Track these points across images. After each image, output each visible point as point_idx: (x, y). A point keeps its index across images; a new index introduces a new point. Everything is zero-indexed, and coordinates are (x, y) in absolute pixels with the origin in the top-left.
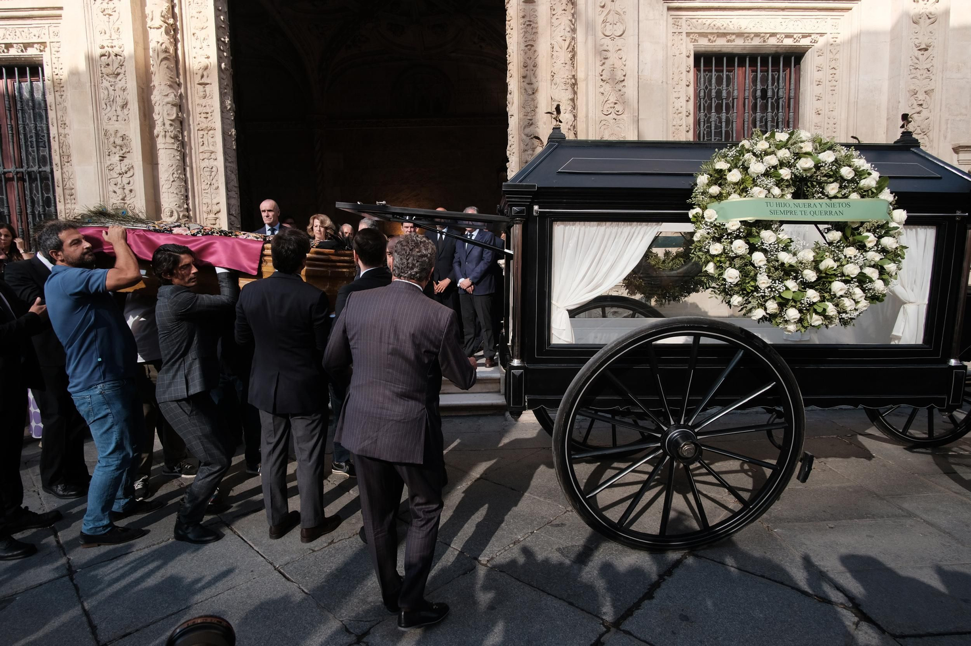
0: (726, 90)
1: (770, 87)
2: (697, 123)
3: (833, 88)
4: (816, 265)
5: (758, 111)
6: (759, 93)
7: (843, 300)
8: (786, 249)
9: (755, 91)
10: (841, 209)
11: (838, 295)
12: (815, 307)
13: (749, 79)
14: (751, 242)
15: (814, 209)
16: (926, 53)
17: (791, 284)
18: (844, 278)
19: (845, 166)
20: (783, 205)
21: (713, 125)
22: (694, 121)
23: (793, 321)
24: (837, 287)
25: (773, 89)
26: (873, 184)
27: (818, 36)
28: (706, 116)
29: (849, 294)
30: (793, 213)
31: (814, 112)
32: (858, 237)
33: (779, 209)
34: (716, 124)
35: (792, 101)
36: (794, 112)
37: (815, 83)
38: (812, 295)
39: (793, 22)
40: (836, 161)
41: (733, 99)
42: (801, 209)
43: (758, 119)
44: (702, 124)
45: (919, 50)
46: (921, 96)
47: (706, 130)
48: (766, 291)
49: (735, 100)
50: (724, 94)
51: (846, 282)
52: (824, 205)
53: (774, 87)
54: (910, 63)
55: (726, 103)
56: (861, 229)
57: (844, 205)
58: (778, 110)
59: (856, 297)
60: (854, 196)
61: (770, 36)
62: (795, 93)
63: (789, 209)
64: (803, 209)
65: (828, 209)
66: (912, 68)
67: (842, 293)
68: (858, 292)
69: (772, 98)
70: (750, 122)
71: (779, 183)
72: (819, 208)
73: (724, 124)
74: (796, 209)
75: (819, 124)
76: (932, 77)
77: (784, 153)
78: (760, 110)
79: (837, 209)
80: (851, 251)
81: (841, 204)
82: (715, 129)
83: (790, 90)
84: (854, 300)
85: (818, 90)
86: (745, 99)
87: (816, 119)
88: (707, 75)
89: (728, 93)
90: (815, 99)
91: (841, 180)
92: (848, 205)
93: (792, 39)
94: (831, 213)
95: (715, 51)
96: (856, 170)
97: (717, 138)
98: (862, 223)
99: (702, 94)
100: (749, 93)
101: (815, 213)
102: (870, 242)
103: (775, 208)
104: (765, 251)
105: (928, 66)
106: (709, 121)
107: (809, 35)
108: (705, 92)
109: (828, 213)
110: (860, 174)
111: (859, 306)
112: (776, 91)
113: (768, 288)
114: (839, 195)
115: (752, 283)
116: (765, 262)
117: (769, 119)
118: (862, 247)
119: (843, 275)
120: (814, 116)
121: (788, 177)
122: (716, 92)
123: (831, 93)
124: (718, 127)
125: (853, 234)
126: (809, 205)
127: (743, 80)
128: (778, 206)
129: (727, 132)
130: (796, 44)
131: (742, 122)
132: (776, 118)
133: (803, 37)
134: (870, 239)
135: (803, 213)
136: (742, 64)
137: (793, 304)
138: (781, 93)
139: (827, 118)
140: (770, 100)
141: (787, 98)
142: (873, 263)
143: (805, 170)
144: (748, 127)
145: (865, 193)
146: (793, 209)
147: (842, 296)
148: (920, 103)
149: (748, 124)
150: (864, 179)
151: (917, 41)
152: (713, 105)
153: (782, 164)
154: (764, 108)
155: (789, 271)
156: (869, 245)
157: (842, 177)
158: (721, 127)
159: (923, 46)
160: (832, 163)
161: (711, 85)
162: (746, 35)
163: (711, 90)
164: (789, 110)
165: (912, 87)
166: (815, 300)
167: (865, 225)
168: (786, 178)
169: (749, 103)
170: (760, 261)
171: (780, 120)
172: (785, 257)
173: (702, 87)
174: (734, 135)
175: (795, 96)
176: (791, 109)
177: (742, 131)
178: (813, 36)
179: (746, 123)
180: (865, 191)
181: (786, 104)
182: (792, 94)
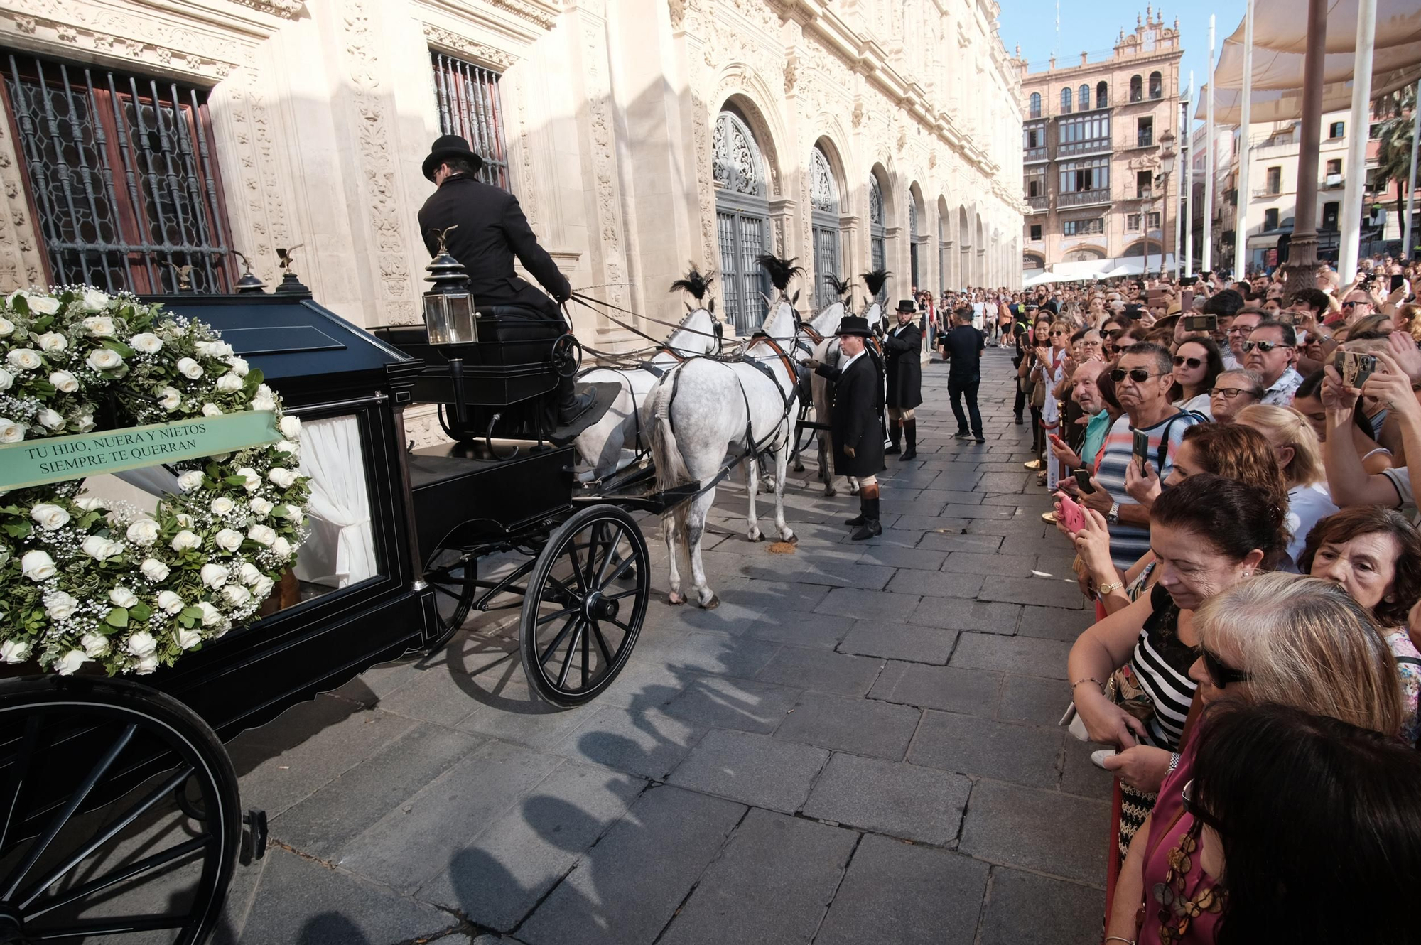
0: (80, 125)
1: (163, 133)
2: (29, 179)
3: (266, 152)
4: (164, 548)
5: (151, 171)
6: (145, 141)
7: (228, 593)
8: (95, 529)
9: (137, 136)
10: (190, 437)
11: (216, 586)
12: (181, 619)
13: (121, 113)
14: (12, 535)
15: (140, 445)
16: (375, 123)
17: (123, 596)
18: (220, 555)
19: (186, 356)
20: (70, 449)
21: (67, 188)
22: (22, 176)
23: (146, 655)
24: (213, 574)
25: (169, 136)
26: (238, 384)
27: (227, 66)
28: (46, 166)
29: (234, 579)
30: (97, 460)
31: (245, 184)
32: (230, 480)
33: (61, 458)
34: (72, 185)
35: (207, 162)
36: (214, 179)
37: (238, 140)
38: (169, 601)
39: (180, 33)
40: (166, 348)
41: (99, 145)
42: (112, 450)
43: (154, 186)
44: (42, 183)
45: (368, 119)
46: (382, 181)
47: (54, 193)
48: (71, 624)
49: (103, 147)
50: (77, 132)
51: (227, 560)
52: (157, 436)
53: (170, 133)
54: (360, 134)
55: (85, 149)
56: (233, 464)
57: (194, 430)
58: (186, 173)
59: (250, 580)
60: (211, 409)
61: (145, 47)
62: (209, 149)
63: (86, 454)
64: (116, 448)
65: (166, 441)
66: (363, 141)
67: (222, 582)
68: (248, 571)
69: (172, 152)
70: (141, 187)
71: (56, 400)
72: (148, 442)
73: (89, 189)
74: (101, 450)
75: (257, 204)
76: (389, 157)
77: (54, 342)
78: (155, 169)
79: (184, 438)
80: (222, 505)
81: (188, 430)
82: (73, 192)
83: (199, 143)
84: (247, 585)
85: (245, 151)
86: (121, 148)
87: (250, 195)
88: (31, 90)
89: (85, 131)
90: (242, 164)
91: (180, 381)
92: (201, 428)
93: (185, 62)
94: (172, 447)
95: (38, 49)
96: (203, 362)
97: (82, 210)
98: (233, 455)
99: (28, 125)
100: (127, 137)
101: (141, 452)
102: (251, 483)
103: (51, 458)
104: (49, 549)
105: (381, 142)
106: (55, 176)
107: (212, 62)
108: (33, 123)
109: (168, 448)
110: (213, 367)
111: (257, 590)
112: (175, 139)
113: (73, 617)
114: (186, 410)
115: (37, 615)
116: (54, 571)
117: (174, 187)
118: (240, 493)
119: (217, 549)
120: (247, 191)
121: (74, 387)
122: (59, 126)
123: (264, 158)
124: (78, 190)
125: (223, 474)
126: (128, 439)
127: (110, 112)
128: (59, 452)
129: (99, 202)
130: (193, 70)
131: (126, 187)
132: (185, 185)
133: (203, 62)
134: (250, 477)
135: (117, 456)
136: (100, 82)
137: (137, 626)
138: (185, 146)
139: (266, 197)
140: (168, 155)
141: (197, 153)
142: (262, 518)
143: (107, 371)
144: (138, 196)
145: (227, 401)
146: (94, 453)
147: (223, 587)
148: (382, 189)
149: (138, 191)
150: (223, 375)
151: (363, 107)
152: (59, 150)
153: (55, 363)
154: (161, 167)
155: (111, 572)
156: (251, 488)
157: (182, 376)
158: (85, 190)
159: (371, 115)
160: (159, 354)
161: (43, 109)
162: (97, 35)
163: (45, 121)
164: (205, 176)
165: (369, 168)
166: (176, 610)
167: (239, 455)
168: (69, 390)
169: (131, 156)
170: (42, 571)
171: (193, 190)
172: (98, 547)
173: (24, 112)
174: (115, 208)
175: (210, 154)
176: (208, 174)
177: (128, 200)
178: (219, 65)
179: (133, 190)
180: (229, 396)
181: (198, 164)
182: (205, 151)
